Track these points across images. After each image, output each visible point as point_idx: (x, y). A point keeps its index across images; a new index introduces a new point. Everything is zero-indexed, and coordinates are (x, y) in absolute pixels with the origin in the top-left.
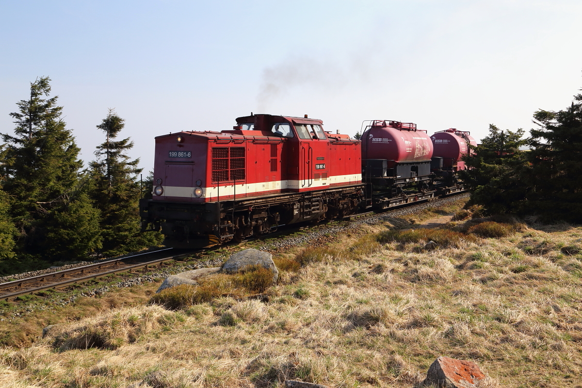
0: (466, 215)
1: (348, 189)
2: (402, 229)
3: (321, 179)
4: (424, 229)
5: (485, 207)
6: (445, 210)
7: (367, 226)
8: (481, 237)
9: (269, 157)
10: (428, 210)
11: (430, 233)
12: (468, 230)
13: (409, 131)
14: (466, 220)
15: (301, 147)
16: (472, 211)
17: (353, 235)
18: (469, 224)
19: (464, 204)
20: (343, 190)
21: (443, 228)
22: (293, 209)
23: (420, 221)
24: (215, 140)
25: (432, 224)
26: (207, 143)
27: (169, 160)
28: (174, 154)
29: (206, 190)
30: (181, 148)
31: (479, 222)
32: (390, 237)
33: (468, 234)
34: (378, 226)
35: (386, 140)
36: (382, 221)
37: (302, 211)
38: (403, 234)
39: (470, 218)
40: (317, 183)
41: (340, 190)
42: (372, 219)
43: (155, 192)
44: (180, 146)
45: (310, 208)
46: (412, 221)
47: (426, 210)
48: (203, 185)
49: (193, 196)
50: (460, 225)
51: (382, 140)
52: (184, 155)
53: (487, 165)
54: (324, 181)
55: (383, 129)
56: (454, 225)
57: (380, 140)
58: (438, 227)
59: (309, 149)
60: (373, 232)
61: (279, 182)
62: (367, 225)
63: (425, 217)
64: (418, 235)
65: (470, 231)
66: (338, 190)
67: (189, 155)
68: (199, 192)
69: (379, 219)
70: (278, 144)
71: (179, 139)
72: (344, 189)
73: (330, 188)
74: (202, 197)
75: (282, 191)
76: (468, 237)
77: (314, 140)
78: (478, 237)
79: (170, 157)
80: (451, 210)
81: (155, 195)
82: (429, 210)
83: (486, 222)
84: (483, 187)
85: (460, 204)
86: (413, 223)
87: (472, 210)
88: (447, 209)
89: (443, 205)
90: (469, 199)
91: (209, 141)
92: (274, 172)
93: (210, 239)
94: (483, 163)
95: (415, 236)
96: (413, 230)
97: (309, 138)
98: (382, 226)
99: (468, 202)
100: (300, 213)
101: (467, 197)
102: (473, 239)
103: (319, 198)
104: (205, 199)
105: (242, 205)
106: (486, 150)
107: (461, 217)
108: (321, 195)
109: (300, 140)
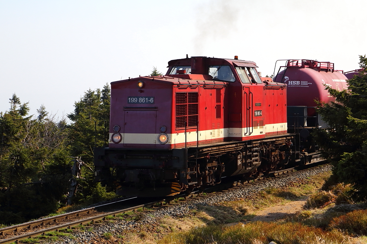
0: (326, 199)
1: (280, 139)
2: (227, 223)
3: (258, 127)
4: (261, 222)
5: (355, 187)
6: (294, 191)
7: (171, 220)
8: (350, 235)
9: (215, 104)
10: (267, 192)
11: (271, 229)
12: (330, 223)
13: (327, 72)
14: (326, 208)
15: (243, 92)
16: (336, 193)
17: (148, 235)
18: (331, 213)
19: (323, 182)
20: (276, 141)
21: (290, 221)
22: (237, 159)
23: (254, 210)
24: (178, 85)
25: (274, 214)
26: (172, 88)
27: (128, 106)
28: (134, 100)
29: (171, 136)
30: (142, 93)
31: (347, 210)
32: (208, 236)
33: (330, 230)
34: (189, 219)
35: (305, 83)
36: (194, 211)
37: (244, 161)
38: (227, 232)
39: (333, 205)
40: (256, 132)
41: (274, 140)
42: (179, 209)
43: (112, 140)
44: (142, 91)
45: (251, 159)
46: (242, 211)
47: (264, 192)
48: (168, 131)
49: (157, 143)
50: (318, 215)
51: (300, 83)
52: (146, 100)
53: (357, 120)
54: (261, 130)
55: (301, 69)
56: (308, 216)
57: (298, 83)
58: (283, 218)
59: (250, 94)
60: (180, 229)
61: (222, 130)
62: (171, 218)
63: (262, 204)
64: (252, 232)
65: (333, 225)
66: (272, 140)
67: (151, 100)
68: (163, 138)
69: (190, 207)
70: (222, 89)
71: (140, 85)
72: (277, 139)
73: (266, 137)
74: (167, 143)
75: (225, 139)
76: (330, 234)
77: (254, 85)
78: (345, 234)
79: (129, 103)
80: (303, 192)
81: (112, 142)
82: (269, 192)
83: (357, 210)
84: (351, 154)
85: (316, 182)
86: (243, 214)
87: (335, 191)
88: (296, 191)
89: (291, 184)
90: (331, 173)
91: (174, 86)
92: (219, 119)
93: (172, 188)
94: (350, 118)
95: (247, 235)
96: (243, 225)
97: (249, 82)
98: (195, 218)
99: (329, 179)
100: (243, 164)
101: (327, 172)
102: (338, 238)
103: (257, 148)
104: (171, 145)
105: (203, 151)
106: (355, 96)
107: (319, 203)
108: (258, 145)
109: (243, 85)
